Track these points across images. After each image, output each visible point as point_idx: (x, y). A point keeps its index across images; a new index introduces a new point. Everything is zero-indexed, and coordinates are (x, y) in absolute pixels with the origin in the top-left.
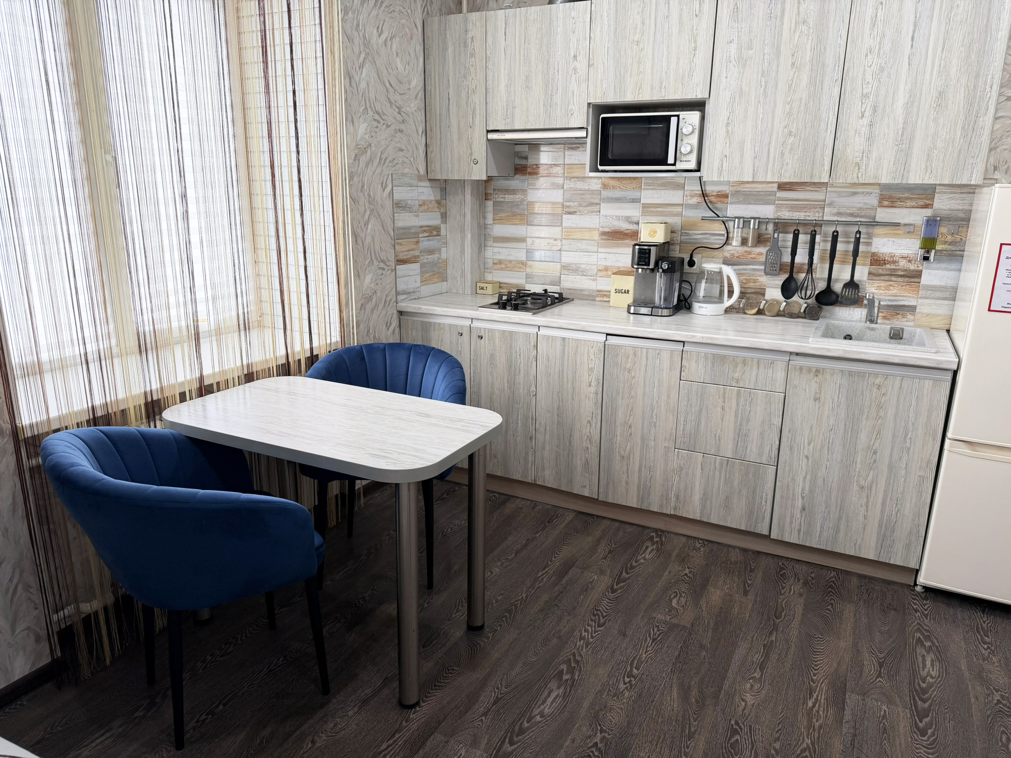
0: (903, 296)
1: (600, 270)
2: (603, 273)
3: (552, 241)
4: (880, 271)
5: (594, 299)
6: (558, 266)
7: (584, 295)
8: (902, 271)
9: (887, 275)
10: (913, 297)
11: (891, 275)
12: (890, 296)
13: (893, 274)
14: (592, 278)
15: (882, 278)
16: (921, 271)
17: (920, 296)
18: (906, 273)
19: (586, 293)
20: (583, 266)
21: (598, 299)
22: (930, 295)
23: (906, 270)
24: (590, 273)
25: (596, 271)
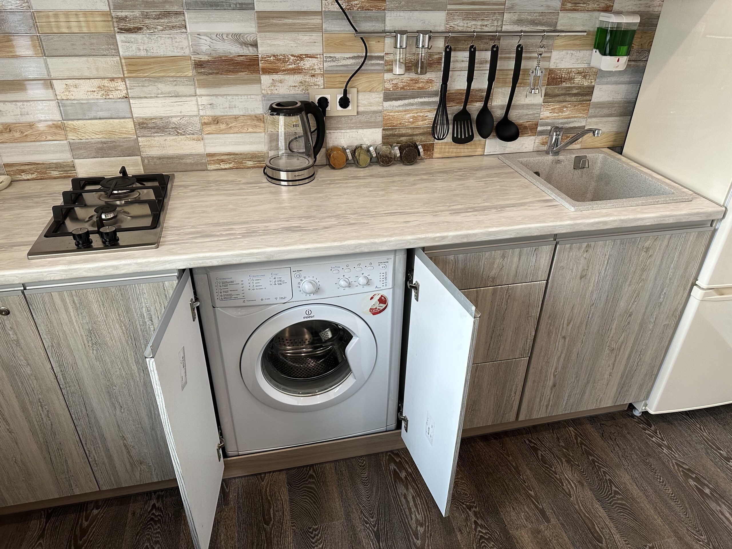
0: (575, 117)
1: (205, 124)
2: (213, 127)
3: (106, 83)
4: (557, 92)
5: (204, 168)
6: (129, 125)
7: (186, 164)
8: (576, 89)
9: (562, 95)
10: (584, 118)
11: (565, 95)
12: (563, 118)
13: (568, 93)
14: (195, 136)
15: (557, 99)
16: (594, 87)
17: (590, 114)
18: (579, 91)
19: (188, 161)
20: (174, 120)
21: (211, 167)
22: (598, 112)
23: (580, 88)
24: (190, 129)
25: (199, 126)
